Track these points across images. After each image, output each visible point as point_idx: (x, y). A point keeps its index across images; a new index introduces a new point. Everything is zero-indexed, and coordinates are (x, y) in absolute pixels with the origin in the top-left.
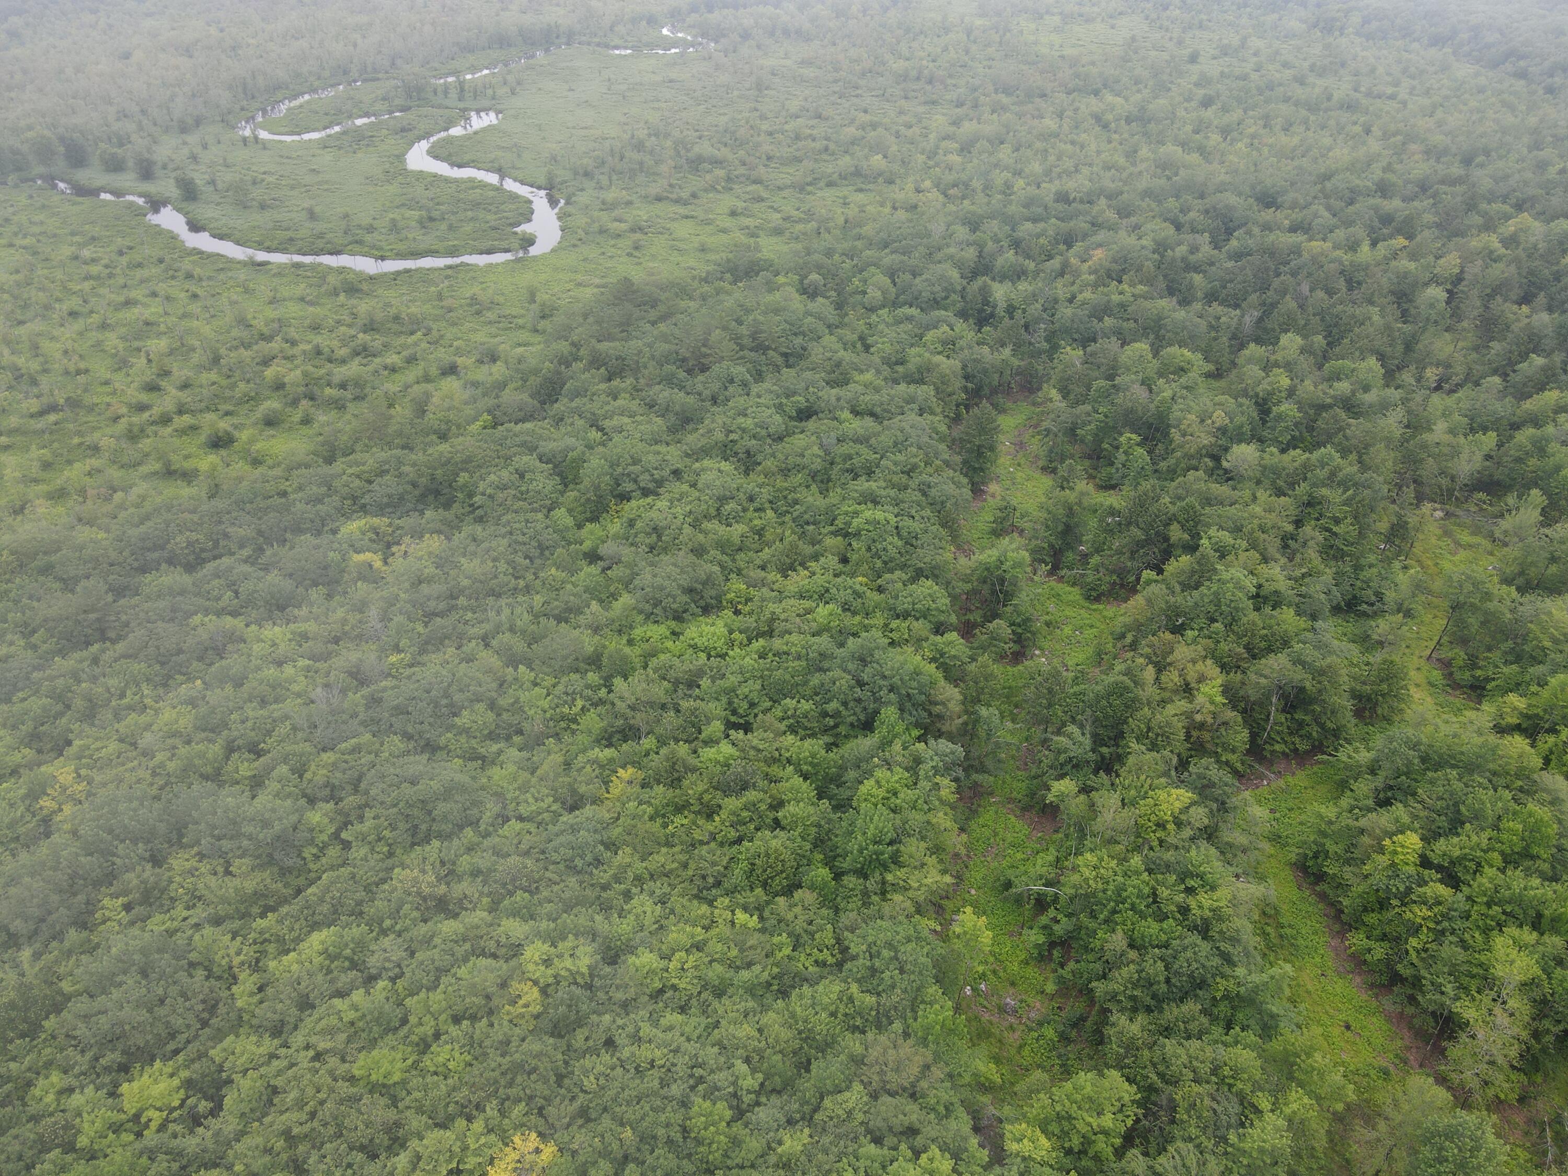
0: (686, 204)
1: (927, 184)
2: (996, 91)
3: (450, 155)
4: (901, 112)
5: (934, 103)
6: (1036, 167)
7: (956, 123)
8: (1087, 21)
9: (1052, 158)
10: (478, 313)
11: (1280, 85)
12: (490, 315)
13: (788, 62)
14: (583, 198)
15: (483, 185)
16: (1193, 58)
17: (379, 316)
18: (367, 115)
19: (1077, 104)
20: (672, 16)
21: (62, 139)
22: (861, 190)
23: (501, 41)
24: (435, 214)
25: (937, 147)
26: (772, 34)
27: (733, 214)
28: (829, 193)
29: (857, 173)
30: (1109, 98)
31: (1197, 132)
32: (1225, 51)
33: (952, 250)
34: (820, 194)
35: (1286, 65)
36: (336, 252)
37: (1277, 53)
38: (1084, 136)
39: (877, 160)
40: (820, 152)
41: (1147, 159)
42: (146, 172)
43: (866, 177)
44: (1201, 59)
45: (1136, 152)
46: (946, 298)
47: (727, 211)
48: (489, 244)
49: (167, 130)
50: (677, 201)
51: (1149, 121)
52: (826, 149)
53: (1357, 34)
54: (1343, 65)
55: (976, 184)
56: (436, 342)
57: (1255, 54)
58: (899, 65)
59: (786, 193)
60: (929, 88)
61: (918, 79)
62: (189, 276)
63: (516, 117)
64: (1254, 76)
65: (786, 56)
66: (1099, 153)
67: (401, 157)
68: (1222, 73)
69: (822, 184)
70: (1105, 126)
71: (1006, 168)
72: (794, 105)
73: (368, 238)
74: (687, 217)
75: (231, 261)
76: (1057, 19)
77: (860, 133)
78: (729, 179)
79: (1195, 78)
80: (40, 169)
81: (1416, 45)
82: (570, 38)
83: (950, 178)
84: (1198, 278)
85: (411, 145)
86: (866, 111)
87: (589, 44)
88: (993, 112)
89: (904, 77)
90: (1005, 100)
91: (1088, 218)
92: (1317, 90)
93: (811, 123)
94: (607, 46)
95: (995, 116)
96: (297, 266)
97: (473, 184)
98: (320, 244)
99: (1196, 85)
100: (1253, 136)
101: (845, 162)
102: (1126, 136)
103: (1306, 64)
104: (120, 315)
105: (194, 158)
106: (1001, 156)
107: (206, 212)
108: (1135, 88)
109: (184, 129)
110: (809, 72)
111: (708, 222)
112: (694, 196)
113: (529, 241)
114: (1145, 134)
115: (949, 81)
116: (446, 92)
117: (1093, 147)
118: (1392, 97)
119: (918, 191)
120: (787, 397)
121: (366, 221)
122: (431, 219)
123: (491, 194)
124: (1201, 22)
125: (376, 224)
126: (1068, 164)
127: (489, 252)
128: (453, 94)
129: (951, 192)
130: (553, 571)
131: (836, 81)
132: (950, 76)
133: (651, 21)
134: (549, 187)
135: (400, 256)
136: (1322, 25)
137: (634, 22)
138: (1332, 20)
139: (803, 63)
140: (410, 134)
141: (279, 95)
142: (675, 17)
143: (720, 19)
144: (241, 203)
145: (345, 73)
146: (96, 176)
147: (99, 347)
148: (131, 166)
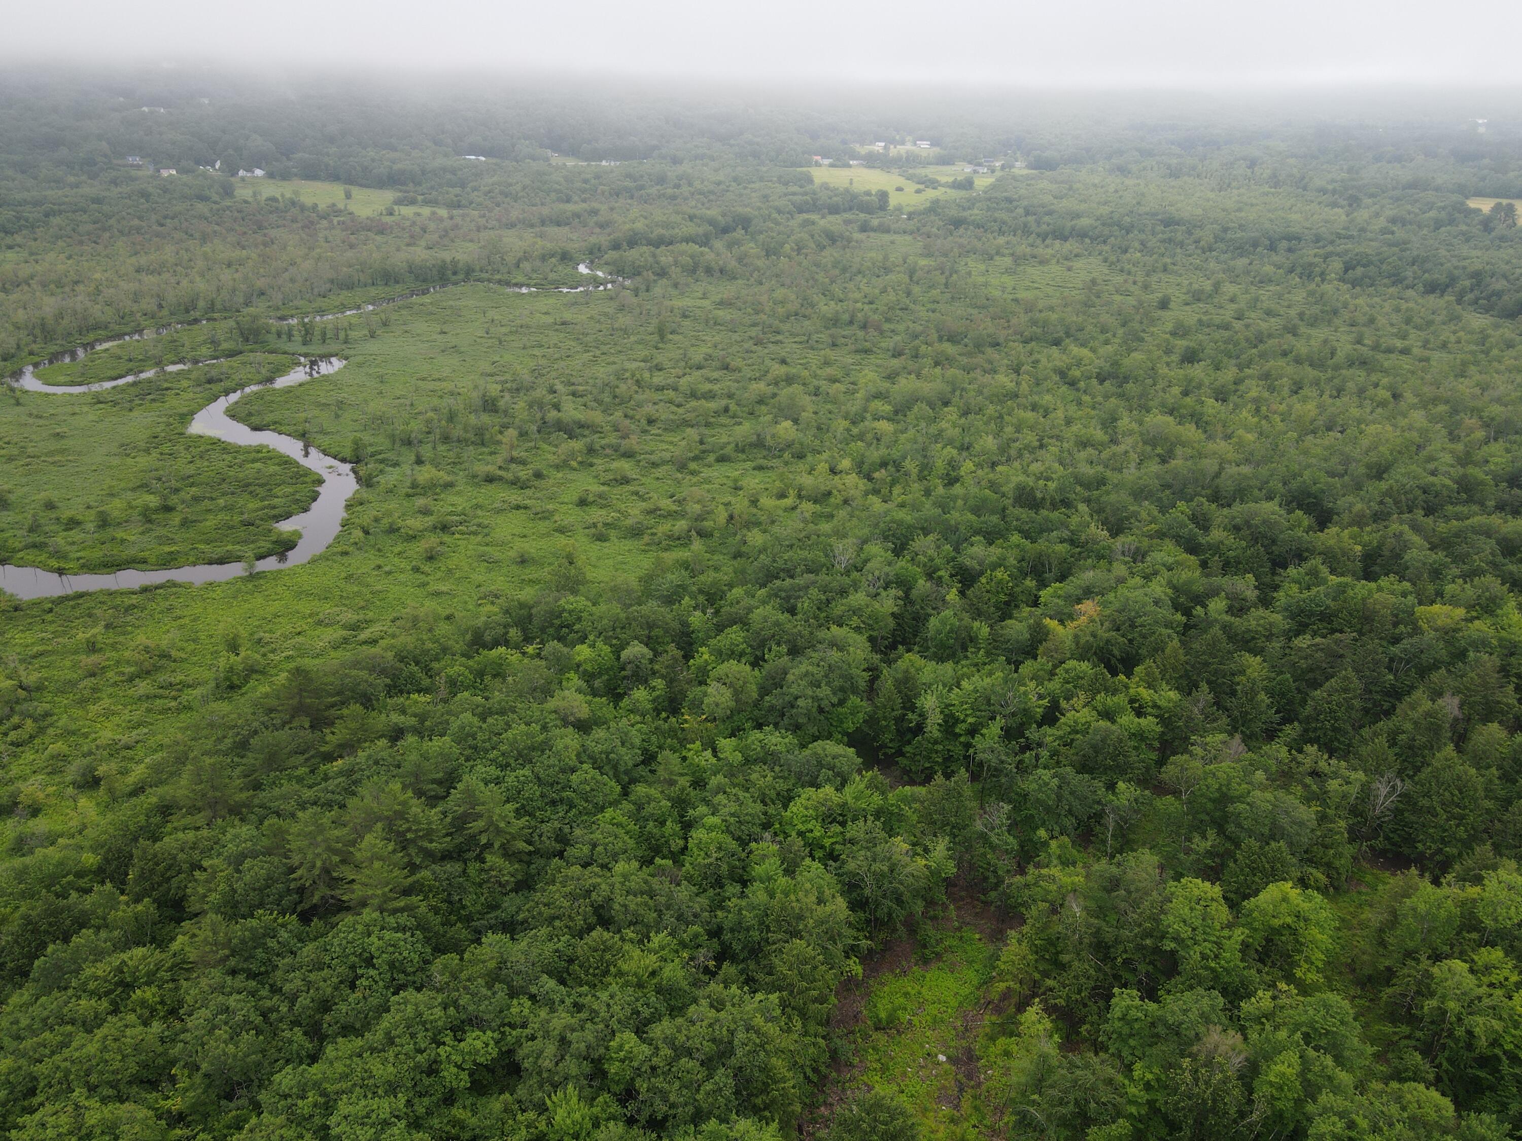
0: (524, 487)
1: (846, 463)
2: (940, 339)
3: (250, 414)
4: (827, 363)
5: (866, 351)
6: (989, 442)
7: (891, 377)
8: (1041, 263)
9: (1009, 429)
11: (1270, 336)
13: (705, 303)
14: (391, 477)
16: (1164, 304)
18: (181, 361)
19: (1036, 356)
20: (591, 253)
22: (760, 468)
23: (388, 277)
24: (177, 499)
25: (865, 410)
26: (693, 271)
28: (718, 473)
29: (759, 444)
30: (1075, 350)
31: (1186, 393)
32: (1197, 297)
33: (858, 598)
34: (706, 473)
35: (1269, 313)
37: (1257, 299)
38: (1048, 397)
39: (786, 429)
40: (717, 413)
41: (1131, 433)
43: (769, 449)
44: (1172, 305)
45: (1115, 420)
46: (841, 703)
47: (575, 498)
48: (220, 551)
51: (1126, 379)
52: (726, 410)
53: (1342, 280)
54: (1335, 313)
55: (910, 465)
57: (1232, 300)
58: (827, 308)
59: (660, 472)
60: (861, 334)
61: (851, 322)
63: (362, 365)
64: (1238, 325)
66: (1069, 422)
67: (186, 417)
68: (1200, 321)
69: (711, 458)
70: (1072, 384)
71: (950, 442)
72: (698, 356)
74: (518, 507)
76: (1008, 261)
77: (771, 389)
78: (591, 451)
79: (1169, 326)
81: (1410, 293)
82: (468, 273)
83: (875, 454)
84: (1254, 665)
85: (214, 398)
86: (783, 362)
87: (489, 281)
88: (937, 364)
89: (835, 322)
90: (949, 349)
91: (1066, 534)
92: (1315, 343)
93: (716, 375)
94: (508, 284)
95: (938, 370)
97: (257, 455)
99: (1174, 334)
100: (1256, 401)
101: (745, 430)
102: (1099, 399)
103: (1293, 312)
106: (944, 425)
108: (1102, 337)
110: (723, 314)
111: (545, 516)
112: (538, 475)
113: (285, 546)
114: (1121, 396)
115: (886, 326)
116: (290, 336)
117: (1060, 414)
118: (1405, 351)
119: (833, 471)
122: (167, 509)
123: (273, 469)
125: (81, 518)
126: (1030, 438)
127: (221, 561)
128: (298, 338)
129: (876, 475)
131: (754, 325)
132: (888, 320)
133: (565, 257)
134: (356, 460)
135: (90, 568)
136: (1299, 270)
137: (544, 258)
138: (1311, 264)
139: (722, 304)
140: (216, 388)
141: (91, 337)
142: (593, 255)
143: (632, 255)
145: (187, 311)
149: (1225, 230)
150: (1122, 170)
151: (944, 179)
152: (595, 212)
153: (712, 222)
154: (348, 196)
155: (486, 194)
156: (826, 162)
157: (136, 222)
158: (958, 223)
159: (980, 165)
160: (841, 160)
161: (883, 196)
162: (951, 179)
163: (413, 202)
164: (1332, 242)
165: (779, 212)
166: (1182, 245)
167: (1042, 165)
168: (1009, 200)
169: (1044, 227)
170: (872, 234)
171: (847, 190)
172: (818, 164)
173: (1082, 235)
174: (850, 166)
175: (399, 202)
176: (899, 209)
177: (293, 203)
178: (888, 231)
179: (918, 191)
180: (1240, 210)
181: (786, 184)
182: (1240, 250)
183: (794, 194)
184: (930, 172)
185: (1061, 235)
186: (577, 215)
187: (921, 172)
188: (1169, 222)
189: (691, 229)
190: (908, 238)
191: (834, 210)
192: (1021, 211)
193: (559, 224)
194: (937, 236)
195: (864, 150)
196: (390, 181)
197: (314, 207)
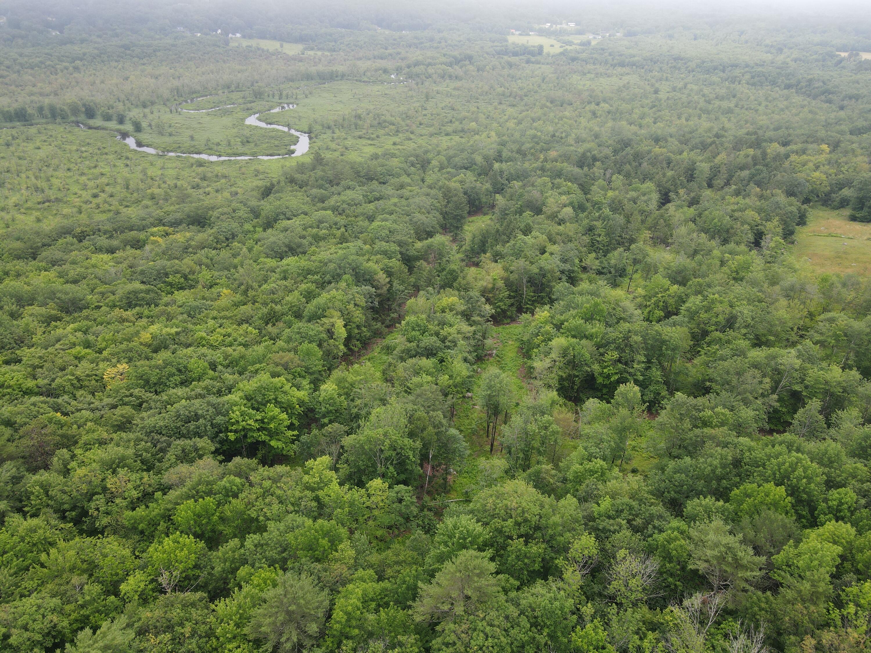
0: (373, 139)
1: (493, 134)
2: (546, 101)
3: (267, 119)
7: (520, 112)
8: (608, 76)
10: (256, 176)
11: (696, 102)
12: (261, 177)
13: (448, 89)
14: (324, 136)
15: (278, 131)
16: (656, 92)
17: (210, 175)
18: (233, 104)
20: (397, 70)
21: (84, 105)
23: (308, 77)
24: (250, 140)
26: (443, 77)
27: (394, 144)
30: (604, 105)
31: (640, 118)
32: (674, 90)
33: (484, 151)
34: (440, 138)
35: (703, 95)
36: (199, 153)
39: (474, 125)
42: (121, 121)
43: (465, 132)
44: (660, 92)
47: (392, 143)
48: (271, 152)
49: (137, 106)
50: (369, 139)
51: (618, 113)
53: (748, 83)
54: (734, 96)
56: (233, 185)
58: (500, 90)
59: (423, 137)
60: (513, 100)
61: (510, 96)
62: (127, 158)
63: (304, 106)
64: (684, 99)
65: (447, 87)
67: (243, 120)
68: (668, 98)
69: (443, 134)
72: (442, 105)
73: (215, 148)
74: (371, 145)
75: (148, 154)
76: (592, 76)
78: (397, 131)
79: (652, 99)
80: (73, 118)
81: (776, 88)
82: (343, 76)
83: (506, 132)
85: (250, 115)
87: (351, 80)
89: (503, 95)
92: (716, 106)
93: (448, 111)
96: (179, 157)
97: (273, 130)
98: (192, 149)
101: (458, 126)
103: (714, 96)
104: (91, 171)
105: (145, 116)
107: (144, 137)
109: (145, 106)
110: (454, 92)
111: (381, 147)
112: (378, 137)
113: (293, 152)
116: (273, 96)
121: (217, 140)
122: (248, 142)
123: (281, 134)
124: (667, 77)
125: (221, 143)
127: (271, 155)
128: (277, 96)
130: (236, 243)
133: (385, 71)
134: (309, 132)
135: (229, 155)
136: (730, 79)
137: (376, 70)
138: (736, 77)
139: (455, 89)
140: (250, 111)
141: (194, 96)
143: (417, 70)
144: (161, 134)
145: (229, 88)
146: (98, 122)
147: (77, 182)
148: (115, 117)
149: (703, 62)
150: (671, 37)
151: (576, 42)
152: (399, 53)
153: (454, 57)
154: (282, 46)
155: (347, 45)
156: (518, 33)
157: (192, 55)
158: (574, 59)
159: (598, 34)
160: (525, 32)
161: (541, 48)
162: (579, 41)
163: (312, 49)
164: (753, 68)
165: (487, 54)
166: (679, 69)
167: (630, 34)
168: (603, 49)
169: (615, 61)
170: (531, 65)
171: (523, 45)
172: (513, 34)
173: (633, 64)
174: (530, 35)
175: (306, 49)
176: (548, 54)
177: (259, 49)
178: (539, 63)
179: (561, 47)
180: (718, 54)
181: (493, 42)
182: (708, 71)
183: (497, 46)
184: (571, 38)
185: (622, 64)
186: (391, 55)
187: (566, 38)
188: (677, 59)
189: (444, 59)
190: (548, 66)
191: (515, 54)
192: (607, 54)
193: (382, 59)
194: (562, 65)
195: (536, 27)
196: (300, 39)
197: (268, 50)
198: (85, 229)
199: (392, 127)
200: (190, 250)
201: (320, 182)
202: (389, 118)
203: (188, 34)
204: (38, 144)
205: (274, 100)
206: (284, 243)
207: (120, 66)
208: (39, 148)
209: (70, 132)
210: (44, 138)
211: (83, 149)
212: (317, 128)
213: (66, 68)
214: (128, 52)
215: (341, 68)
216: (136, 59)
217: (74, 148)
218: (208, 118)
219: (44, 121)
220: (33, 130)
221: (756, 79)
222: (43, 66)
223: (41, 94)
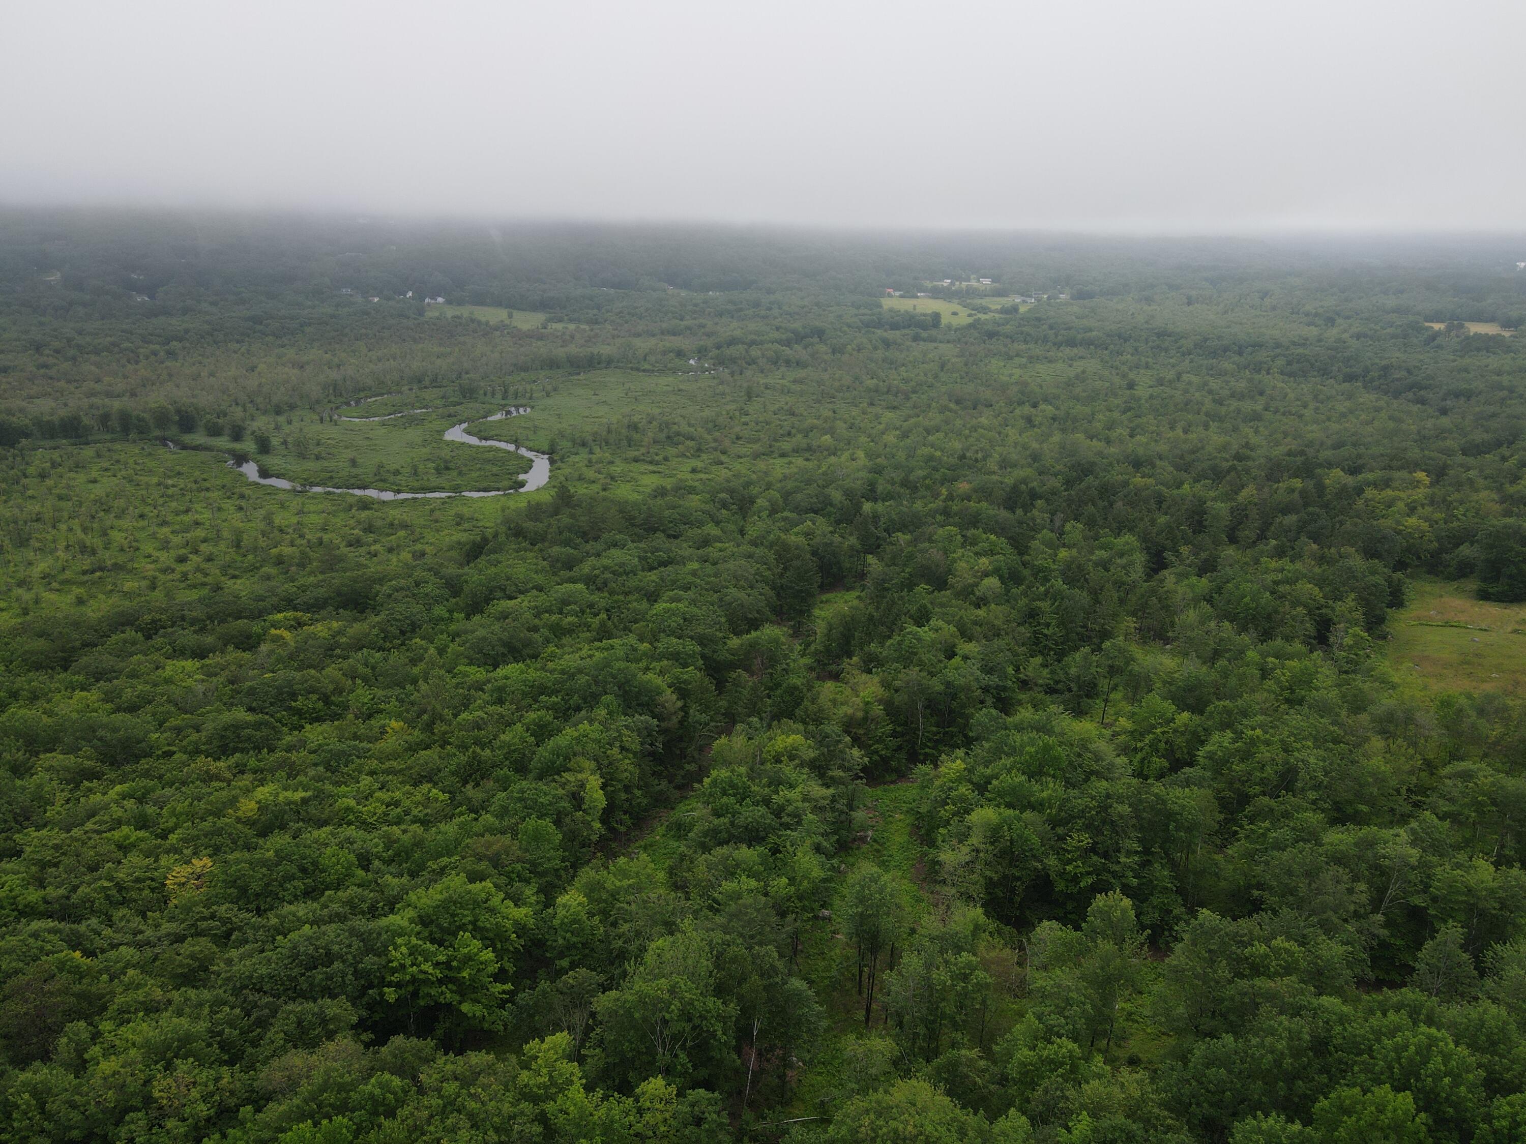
0: (657, 463)
8: (1050, 362)
10: (458, 524)
12: (466, 526)
13: (784, 382)
15: (498, 450)
16: (1131, 386)
17: (379, 523)
18: (425, 407)
20: (699, 352)
21: (178, 411)
22: (807, 459)
23: (552, 364)
24: (451, 465)
25: (883, 434)
26: (775, 363)
27: (694, 471)
28: (779, 460)
29: (808, 448)
30: (1043, 407)
31: (1106, 428)
32: (1160, 383)
34: (771, 460)
35: (1209, 392)
36: (365, 487)
39: (827, 440)
40: (783, 435)
41: (1055, 443)
42: (237, 435)
43: (814, 450)
44: (1137, 387)
45: (1047, 439)
47: (689, 469)
48: (485, 484)
49: (265, 412)
50: (651, 462)
51: (1069, 420)
52: (789, 433)
53: (1282, 373)
54: (1261, 394)
56: (418, 540)
58: (871, 383)
59: (742, 459)
60: (893, 398)
61: (888, 392)
62: (242, 496)
63: (543, 410)
64: (1179, 398)
67: (441, 432)
68: (1151, 395)
69: (775, 455)
72: (774, 408)
73: (392, 478)
74: (654, 472)
75: (278, 489)
76: (1024, 360)
77: (821, 423)
78: (699, 450)
79: (1125, 398)
80: (157, 433)
81: (1330, 381)
82: (609, 363)
85: (453, 425)
87: (624, 367)
88: (939, 413)
89: (875, 391)
92: (1232, 408)
93: (784, 417)
96: (329, 493)
97: (491, 449)
98: (353, 481)
99: (1124, 401)
101: (799, 439)
103: (1229, 392)
104: (179, 518)
105: (277, 428)
107: (273, 461)
109: (278, 412)
110: (794, 387)
112: (665, 459)
113: (522, 484)
116: (494, 394)
120: (653, 553)
121: (395, 466)
124: (1147, 363)
125: (401, 470)
127: (485, 490)
130: (418, 640)
133: (680, 354)
134: (551, 452)
135: (413, 490)
136: (1252, 366)
137: (664, 353)
138: (1261, 363)
139: (795, 381)
140: (454, 419)
141: (362, 395)
142: (702, 352)
143: (733, 351)
144: (302, 456)
145: (420, 381)
146: (199, 438)
147: (153, 536)
148: (227, 431)
149: (1206, 340)
150: (1149, 300)
151: (993, 307)
152: (702, 326)
153: (794, 332)
154: (510, 316)
155: (618, 314)
156: (898, 293)
157: (364, 331)
158: (991, 335)
159: (1030, 296)
160: (909, 293)
161: (937, 316)
162: (999, 307)
163: (560, 320)
164: (1288, 348)
165: (849, 326)
166: (1166, 350)
167: (1081, 295)
168: (1039, 319)
169: (1060, 338)
170: (922, 343)
171: (906, 312)
172: (890, 296)
173: (1089, 343)
174: (917, 297)
175: (550, 320)
176: (949, 327)
177: (473, 321)
178: (934, 341)
179: (970, 315)
180: (1229, 327)
181: (858, 308)
182: (1214, 354)
183: (864, 315)
184: (985, 302)
185: (1071, 343)
186: (688, 328)
187: (978, 302)
188: (1162, 334)
189: (776, 335)
190: (950, 346)
191: (894, 327)
192: (1045, 327)
193: (674, 334)
194: (972, 344)
195: (928, 284)
196: (542, 305)
197: (487, 323)
198: (158, 617)
199: (691, 443)
200: (338, 651)
201: (566, 534)
202: (684, 428)
203: (359, 299)
204: (94, 474)
205: (493, 401)
206: (500, 639)
207: (243, 349)
208: (95, 481)
209: (150, 454)
210: (106, 465)
211: (170, 482)
212: (565, 444)
213: (155, 354)
214: (259, 327)
215: (605, 350)
216: (270, 339)
217: (155, 480)
218: (383, 431)
219: (108, 437)
220: (88, 452)
221: (1295, 367)
222: (116, 349)
223: (109, 395)
